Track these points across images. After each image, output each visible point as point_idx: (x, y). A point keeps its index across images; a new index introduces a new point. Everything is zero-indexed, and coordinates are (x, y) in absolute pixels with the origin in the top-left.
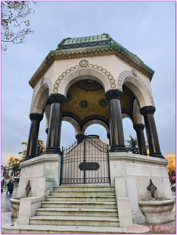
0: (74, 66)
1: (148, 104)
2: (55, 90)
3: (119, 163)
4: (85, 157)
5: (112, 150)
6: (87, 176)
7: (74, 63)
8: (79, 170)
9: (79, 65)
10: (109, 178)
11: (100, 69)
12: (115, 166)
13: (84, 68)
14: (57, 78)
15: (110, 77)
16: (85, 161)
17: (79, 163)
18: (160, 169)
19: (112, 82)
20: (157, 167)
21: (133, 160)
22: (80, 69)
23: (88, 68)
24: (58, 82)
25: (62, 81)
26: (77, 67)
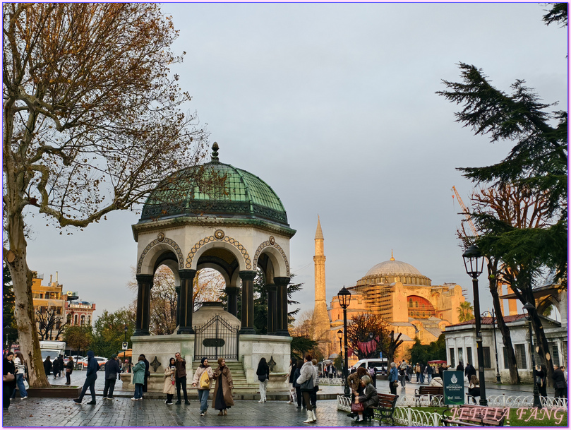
0: (208, 236)
1: (283, 274)
2: (188, 266)
3: (247, 343)
4: (217, 334)
5: (242, 332)
6: (219, 354)
7: (209, 233)
8: (203, 346)
9: (213, 235)
10: (238, 355)
11: (236, 244)
12: (243, 346)
13: (219, 241)
14: (190, 251)
15: (246, 256)
16: (217, 336)
17: (203, 339)
18: (283, 347)
19: (248, 261)
20: (280, 345)
21: (259, 341)
22: (215, 241)
23: (224, 241)
24: (191, 255)
25: (195, 254)
26: (212, 238)
